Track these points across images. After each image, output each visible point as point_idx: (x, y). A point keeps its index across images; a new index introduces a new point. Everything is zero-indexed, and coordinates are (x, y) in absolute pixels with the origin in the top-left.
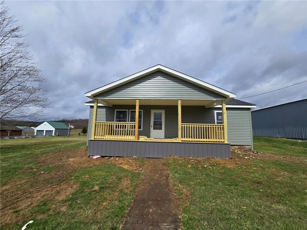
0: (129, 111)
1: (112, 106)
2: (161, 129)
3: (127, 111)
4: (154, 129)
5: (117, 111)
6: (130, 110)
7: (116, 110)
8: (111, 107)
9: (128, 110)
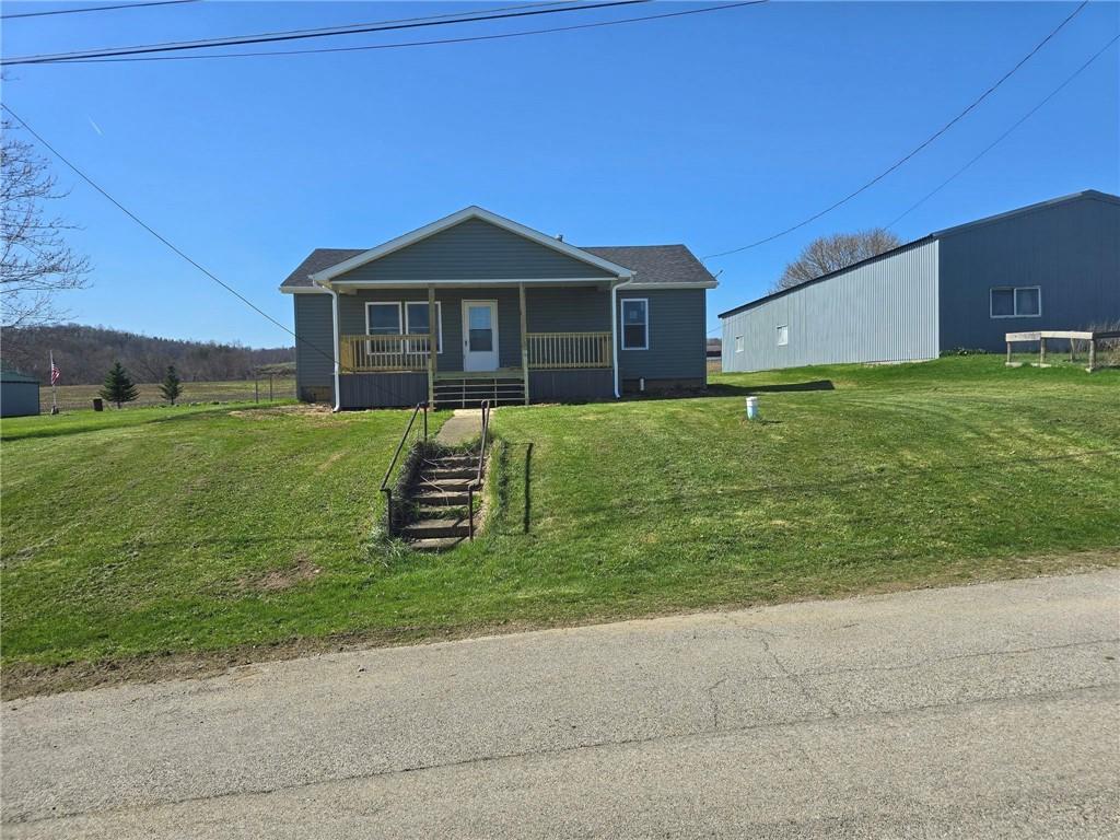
0: (403, 305)
1: (355, 293)
2: (489, 348)
3: (397, 306)
4: (472, 349)
5: (370, 306)
6: (406, 303)
7: (367, 304)
8: (353, 296)
9: (400, 303)
